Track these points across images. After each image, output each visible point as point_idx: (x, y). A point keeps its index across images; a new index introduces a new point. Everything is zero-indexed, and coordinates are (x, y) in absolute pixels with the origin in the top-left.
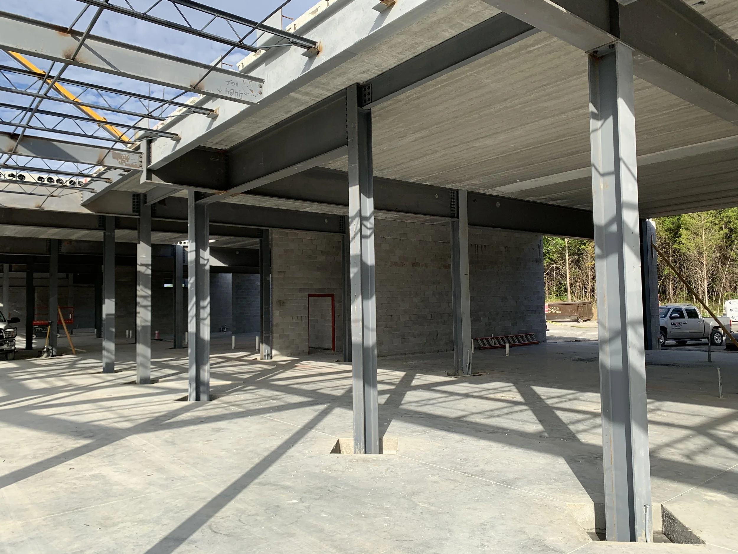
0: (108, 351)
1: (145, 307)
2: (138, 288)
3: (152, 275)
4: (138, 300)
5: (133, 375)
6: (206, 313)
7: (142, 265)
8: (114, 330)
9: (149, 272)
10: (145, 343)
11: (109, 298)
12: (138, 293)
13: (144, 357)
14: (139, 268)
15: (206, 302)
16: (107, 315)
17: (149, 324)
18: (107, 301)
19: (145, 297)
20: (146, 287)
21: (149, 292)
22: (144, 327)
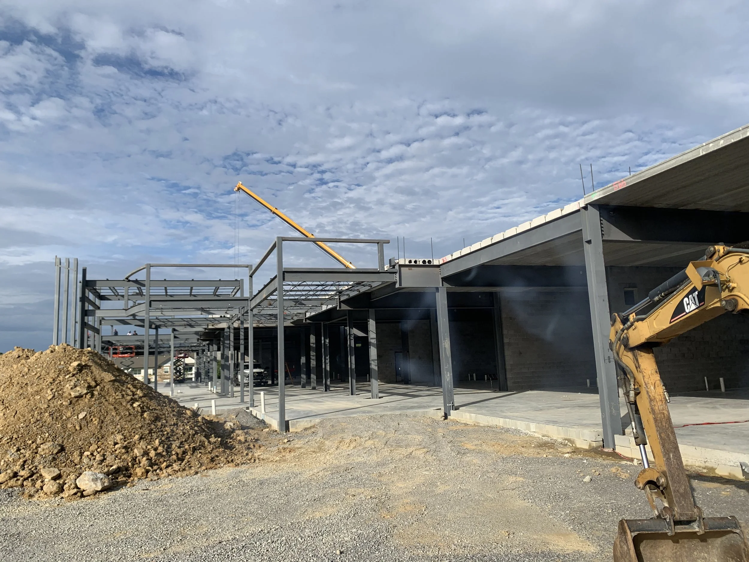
0: (303, 379)
1: (313, 359)
2: (311, 352)
3: (316, 347)
4: (311, 357)
5: (311, 388)
6: (328, 361)
7: (312, 343)
8: (305, 370)
9: (315, 346)
10: (314, 374)
11: (303, 356)
12: (311, 354)
13: (314, 379)
14: (311, 345)
15: (328, 357)
16: (302, 363)
17: (315, 366)
18: (302, 357)
19: (313, 356)
20: (313, 352)
21: (315, 354)
22: (313, 367)
